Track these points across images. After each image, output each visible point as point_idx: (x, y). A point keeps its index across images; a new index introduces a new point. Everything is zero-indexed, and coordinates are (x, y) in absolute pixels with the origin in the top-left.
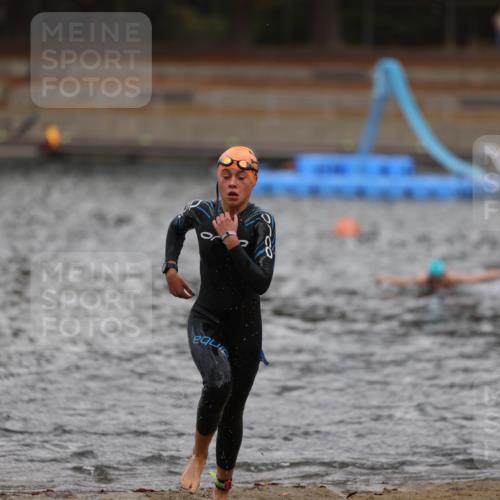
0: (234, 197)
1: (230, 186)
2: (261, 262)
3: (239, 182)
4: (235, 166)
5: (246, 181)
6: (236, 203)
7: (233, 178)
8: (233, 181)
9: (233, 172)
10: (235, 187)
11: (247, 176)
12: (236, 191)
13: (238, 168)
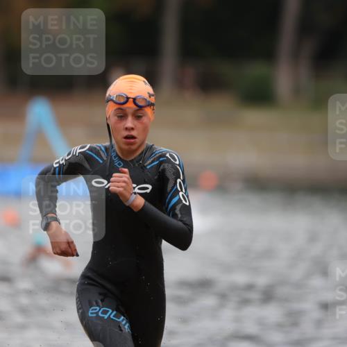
0: (132, 141)
1: (126, 129)
2: (177, 211)
3: (136, 122)
4: (130, 105)
5: (145, 120)
6: (134, 147)
7: (130, 118)
8: (130, 122)
9: (130, 111)
10: (132, 129)
11: (144, 115)
12: (134, 133)
13: (135, 107)
